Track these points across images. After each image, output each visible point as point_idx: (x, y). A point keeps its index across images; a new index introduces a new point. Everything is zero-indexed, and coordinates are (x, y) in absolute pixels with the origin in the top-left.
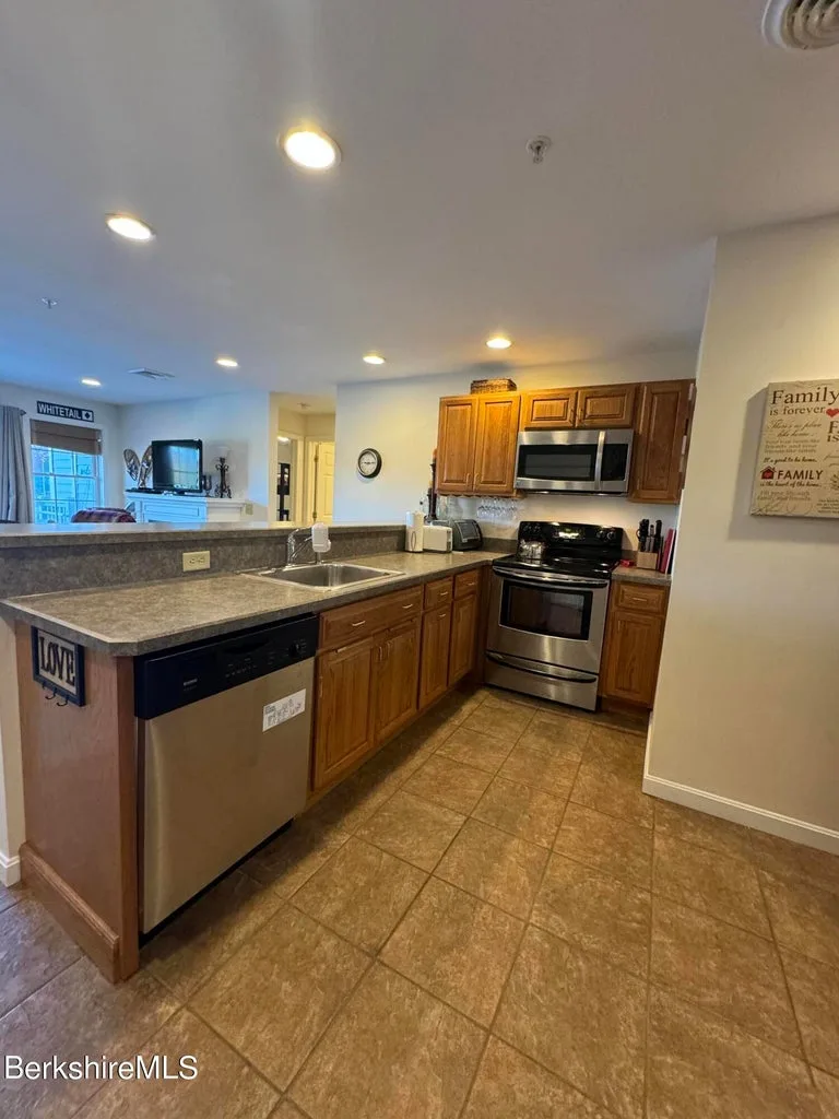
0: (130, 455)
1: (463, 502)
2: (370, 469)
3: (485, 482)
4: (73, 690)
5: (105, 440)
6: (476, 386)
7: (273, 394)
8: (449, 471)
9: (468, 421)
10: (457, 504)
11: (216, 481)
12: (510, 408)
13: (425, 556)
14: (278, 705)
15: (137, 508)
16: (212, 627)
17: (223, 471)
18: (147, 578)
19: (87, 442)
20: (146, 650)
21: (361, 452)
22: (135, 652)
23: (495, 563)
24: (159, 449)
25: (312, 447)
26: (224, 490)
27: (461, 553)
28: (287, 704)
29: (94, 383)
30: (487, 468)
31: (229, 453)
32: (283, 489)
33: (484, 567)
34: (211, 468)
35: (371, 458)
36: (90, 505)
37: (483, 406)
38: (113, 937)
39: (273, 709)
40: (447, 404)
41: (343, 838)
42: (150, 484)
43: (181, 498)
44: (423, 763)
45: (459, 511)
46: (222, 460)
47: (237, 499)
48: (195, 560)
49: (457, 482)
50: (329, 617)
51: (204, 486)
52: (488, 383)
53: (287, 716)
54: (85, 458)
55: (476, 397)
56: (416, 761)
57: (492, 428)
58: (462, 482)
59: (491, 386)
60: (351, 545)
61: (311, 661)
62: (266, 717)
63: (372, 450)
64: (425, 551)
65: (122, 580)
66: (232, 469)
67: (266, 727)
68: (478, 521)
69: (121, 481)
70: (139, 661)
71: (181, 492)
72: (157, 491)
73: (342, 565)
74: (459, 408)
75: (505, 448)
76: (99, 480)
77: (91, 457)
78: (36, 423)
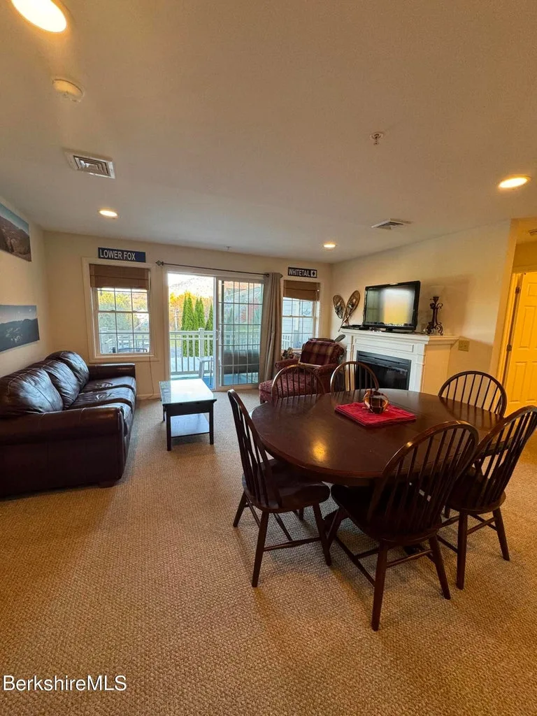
0: (338, 299)
5: (322, 291)
15: (350, 342)
17: (436, 308)
19: (308, 292)
25: (514, 278)
26: (435, 328)
34: (424, 307)
42: (360, 323)
43: (391, 334)
46: (437, 299)
47: (448, 336)
54: (307, 304)
69: (331, 320)
71: (390, 329)
72: (366, 328)
76: (315, 319)
77: (312, 303)
78: (287, 282)
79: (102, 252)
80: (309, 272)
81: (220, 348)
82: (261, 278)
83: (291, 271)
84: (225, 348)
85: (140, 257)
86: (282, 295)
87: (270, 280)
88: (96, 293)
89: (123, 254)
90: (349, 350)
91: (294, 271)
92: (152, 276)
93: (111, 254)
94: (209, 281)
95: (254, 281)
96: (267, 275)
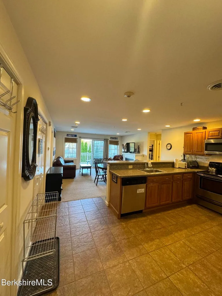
0: (123, 145)
1: (193, 156)
2: (169, 148)
3: (197, 152)
4: (116, 181)
5: (119, 143)
6: (194, 129)
7: (149, 133)
8: (187, 149)
9: (191, 137)
10: (191, 157)
11: (137, 150)
12: (202, 134)
13: (179, 169)
14: (140, 190)
15: (124, 155)
16: (130, 176)
17: (139, 148)
18: (124, 169)
19: (116, 143)
20: (123, 177)
21: (167, 144)
22: (122, 177)
23: (197, 172)
24: (128, 144)
25: (158, 141)
26: (139, 152)
27: (190, 169)
28: (141, 190)
29: (118, 134)
30: (197, 149)
31: (140, 144)
32: (151, 150)
33: (194, 173)
34: (136, 147)
35: (169, 146)
36: (117, 154)
37: (195, 133)
38: (118, 213)
39: (139, 190)
40: (186, 134)
41: (151, 217)
42: (126, 151)
43: (131, 154)
44: (171, 212)
45: (192, 158)
46: (139, 146)
47: (141, 154)
48: (131, 167)
49: (189, 151)
50: (149, 178)
51: (135, 151)
52: (197, 128)
53: (141, 192)
54: (116, 146)
55: (193, 132)
56: (170, 212)
57: (198, 139)
58: (190, 151)
59: (198, 129)
60: (159, 166)
61: (145, 184)
62: (138, 191)
63: (170, 144)
64: (179, 168)
65: (121, 169)
66: (140, 147)
67: (138, 192)
68: (197, 161)
69: (121, 150)
70: (123, 179)
71: (131, 152)
72: (127, 152)
73: (155, 169)
74: (189, 134)
75: (202, 144)
76: (118, 150)
77: (117, 146)
78: (110, 141)
79: (68, 135)
80: (116, 138)
81: (93, 157)
82: (103, 140)
83: (111, 138)
84: (94, 157)
85: (76, 136)
86: (109, 143)
87: (106, 140)
88: (65, 144)
89: (72, 135)
90: (124, 157)
91: (112, 138)
92: (78, 140)
93: (69, 135)
94: (91, 140)
95: (102, 141)
96: (105, 139)
